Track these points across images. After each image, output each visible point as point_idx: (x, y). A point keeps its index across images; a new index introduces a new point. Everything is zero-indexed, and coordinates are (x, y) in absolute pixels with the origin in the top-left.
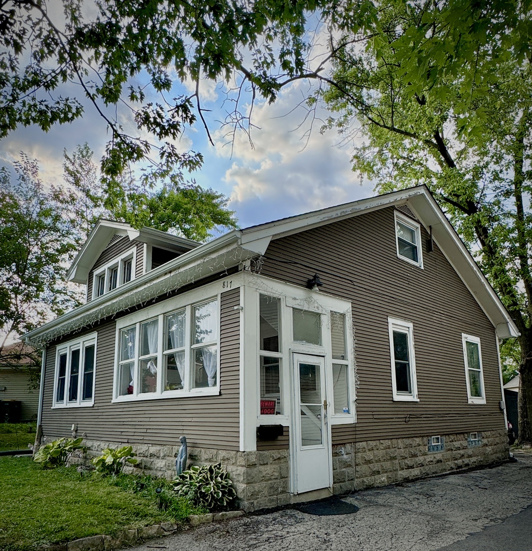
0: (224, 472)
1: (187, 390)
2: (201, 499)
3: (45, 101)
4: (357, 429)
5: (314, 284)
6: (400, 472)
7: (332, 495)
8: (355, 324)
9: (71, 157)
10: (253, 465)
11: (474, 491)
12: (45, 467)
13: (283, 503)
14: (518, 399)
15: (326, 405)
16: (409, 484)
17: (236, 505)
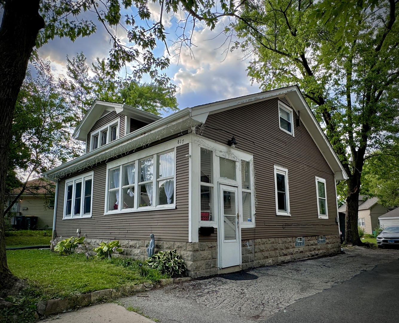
0: (179, 255)
1: (154, 206)
2: (166, 270)
3: (74, 21)
4: (256, 231)
5: (232, 143)
6: (280, 258)
7: (241, 270)
8: (255, 168)
9: (72, 61)
10: (196, 250)
11: (323, 268)
12: (61, 254)
13: (214, 274)
14: (346, 217)
15: (238, 216)
16: (285, 265)
17: (186, 274)
